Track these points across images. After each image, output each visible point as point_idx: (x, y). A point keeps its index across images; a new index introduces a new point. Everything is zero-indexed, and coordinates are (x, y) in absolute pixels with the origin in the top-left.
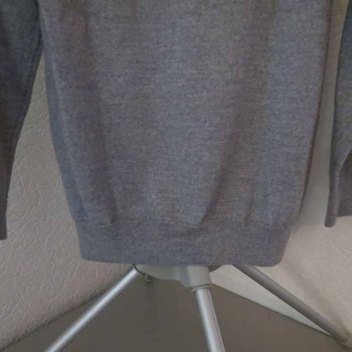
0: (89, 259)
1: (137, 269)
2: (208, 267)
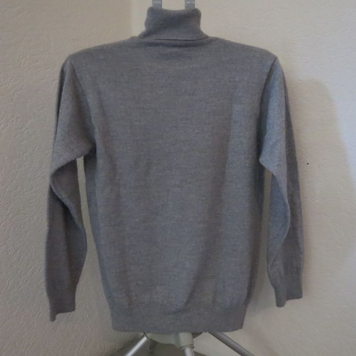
1: (147, 337)
2: (193, 334)
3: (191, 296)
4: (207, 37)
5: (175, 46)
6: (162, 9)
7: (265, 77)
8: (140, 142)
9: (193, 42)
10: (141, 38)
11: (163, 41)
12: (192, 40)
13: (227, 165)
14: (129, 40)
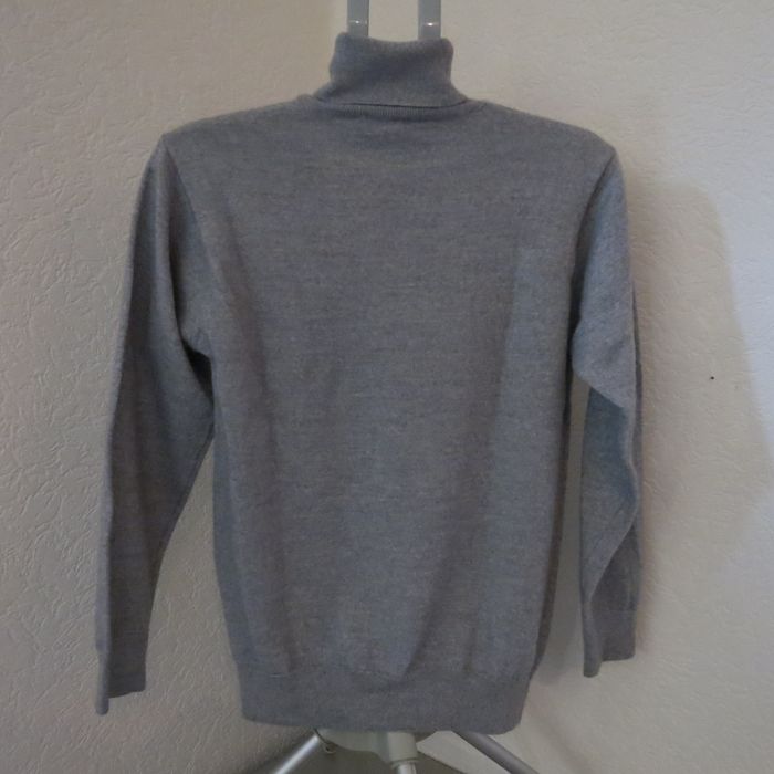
0: (254, 719)
1: (319, 735)
2: (415, 734)
3: (419, 656)
4: (465, 101)
5: (395, 119)
6: (369, 40)
7: (590, 191)
8: (316, 326)
9: (433, 111)
10: (320, 100)
11: (369, 107)
12: (432, 108)
13: (502, 379)
14: (294, 103)
